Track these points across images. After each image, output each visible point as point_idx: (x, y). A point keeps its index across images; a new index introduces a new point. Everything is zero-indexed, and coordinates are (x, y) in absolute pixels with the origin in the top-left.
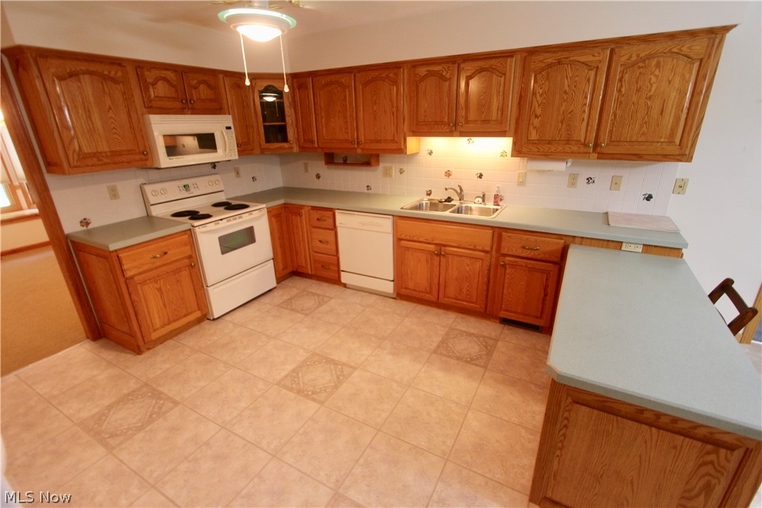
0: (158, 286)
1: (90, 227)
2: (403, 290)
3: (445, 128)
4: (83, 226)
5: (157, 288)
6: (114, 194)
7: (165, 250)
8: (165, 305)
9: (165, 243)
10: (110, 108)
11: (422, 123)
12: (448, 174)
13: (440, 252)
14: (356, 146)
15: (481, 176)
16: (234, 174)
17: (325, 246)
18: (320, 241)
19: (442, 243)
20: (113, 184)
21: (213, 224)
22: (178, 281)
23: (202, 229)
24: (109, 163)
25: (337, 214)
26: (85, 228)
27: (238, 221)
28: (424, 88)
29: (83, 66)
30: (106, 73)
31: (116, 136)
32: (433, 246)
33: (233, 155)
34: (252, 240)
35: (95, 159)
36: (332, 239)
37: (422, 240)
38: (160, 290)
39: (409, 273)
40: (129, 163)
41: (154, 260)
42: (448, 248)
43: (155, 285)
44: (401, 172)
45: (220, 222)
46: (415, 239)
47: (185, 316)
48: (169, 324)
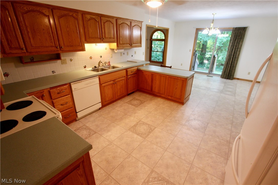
2: (105, 103)
3: (99, 40)
11: (90, 38)
12: (91, 58)
13: (115, 82)
14: (59, 49)
15: (101, 57)
17: (65, 106)
18: (62, 105)
19: (114, 79)
25: (72, 85)
28: (90, 24)
32: (112, 82)
36: (70, 99)
37: (109, 81)
39: (106, 95)
42: (116, 80)
44: (71, 60)
46: (107, 81)
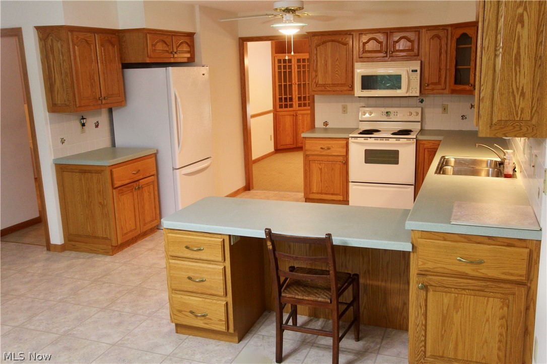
0: (320, 167)
1: (327, 127)
4: (324, 125)
5: (319, 168)
6: (345, 110)
7: (330, 146)
8: (321, 181)
9: (331, 142)
10: (337, 59)
16: (441, 110)
20: (345, 104)
21: (363, 138)
22: (333, 169)
23: (353, 140)
24: (330, 91)
26: (325, 127)
27: (384, 141)
29: (330, 38)
30: (340, 40)
31: (337, 75)
33: (414, 92)
34: (396, 162)
35: (323, 88)
38: (321, 169)
40: (341, 91)
41: (322, 150)
43: (319, 166)
45: (369, 139)
47: (332, 194)
48: (321, 193)
